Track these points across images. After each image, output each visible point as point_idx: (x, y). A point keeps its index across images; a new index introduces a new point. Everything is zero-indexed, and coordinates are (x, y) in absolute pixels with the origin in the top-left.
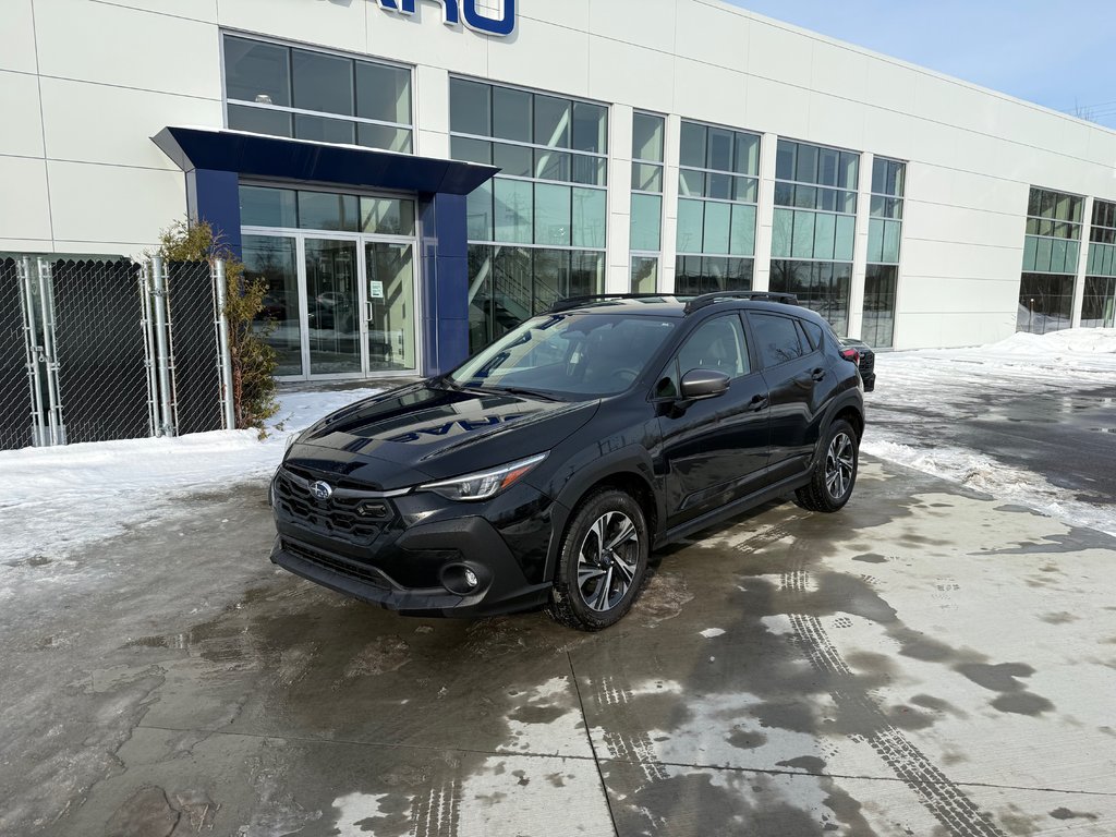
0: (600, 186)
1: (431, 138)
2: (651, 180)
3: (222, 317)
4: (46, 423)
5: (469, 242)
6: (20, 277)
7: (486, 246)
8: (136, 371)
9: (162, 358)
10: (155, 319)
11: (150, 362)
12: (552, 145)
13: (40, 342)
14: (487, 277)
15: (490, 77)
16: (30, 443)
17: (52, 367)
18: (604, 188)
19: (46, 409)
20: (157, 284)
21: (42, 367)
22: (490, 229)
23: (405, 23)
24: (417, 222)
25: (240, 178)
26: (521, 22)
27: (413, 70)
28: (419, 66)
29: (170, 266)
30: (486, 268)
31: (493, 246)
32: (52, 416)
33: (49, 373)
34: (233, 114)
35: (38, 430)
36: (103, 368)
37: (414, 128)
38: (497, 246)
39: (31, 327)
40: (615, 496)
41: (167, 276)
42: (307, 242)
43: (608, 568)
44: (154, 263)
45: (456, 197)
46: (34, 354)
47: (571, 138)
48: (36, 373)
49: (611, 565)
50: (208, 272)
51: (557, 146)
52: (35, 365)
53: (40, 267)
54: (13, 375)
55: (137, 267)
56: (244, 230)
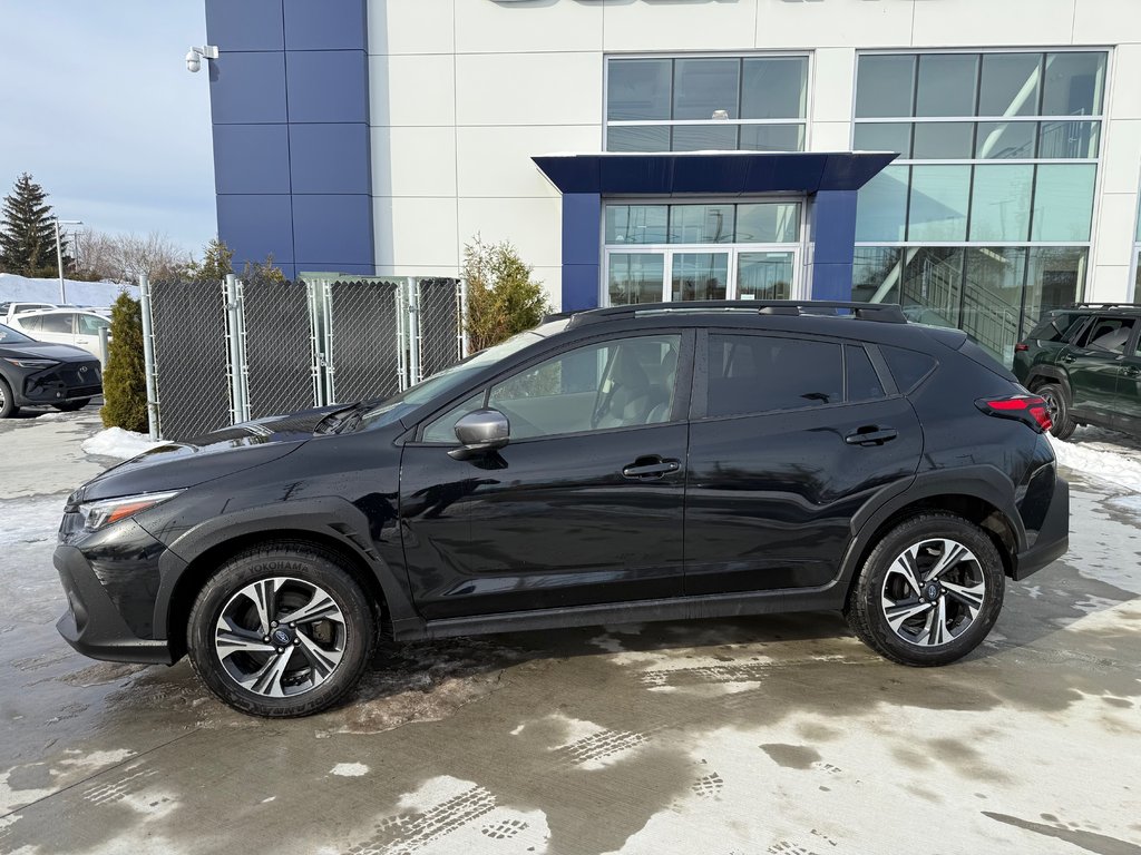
0: (1091, 159)
1: (827, 128)
3: (464, 332)
5: (857, 244)
6: (309, 296)
7: (898, 248)
8: (390, 377)
9: (412, 368)
10: (408, 329)
11: (404, 370)
12: (1009, 115)
13: (322, 350)
15: (914, 45)
17: (330, 371)
18: (1095, 161)
20: (411, 303)
21: (323, 370)
22: (903, 228)
24: (803, 226)
27: (811, 56)
28: (818, 51)
29: (421, 285)
30: (895, 274)
31: (905, 249)
33: (327, 375)
34: (614, 137)
36: (366, 373)
37: (808, 121)
38: (911, 248)
39: (316, 338)
40: (291, 558)
41: (419, 295)
42: (676, 257)
43: (285, 647)
44: (410, 282)
45: (842, 193)
46: (317, 359)
47: (1039, 102)
48: (319, 375)
49: (292, 642)
50: (453, 290)
51: (1017, 115)
52: (318, 368)
53: (324, 287)
54: (301, 376)
55: (395, 286)
56: (607, 251)
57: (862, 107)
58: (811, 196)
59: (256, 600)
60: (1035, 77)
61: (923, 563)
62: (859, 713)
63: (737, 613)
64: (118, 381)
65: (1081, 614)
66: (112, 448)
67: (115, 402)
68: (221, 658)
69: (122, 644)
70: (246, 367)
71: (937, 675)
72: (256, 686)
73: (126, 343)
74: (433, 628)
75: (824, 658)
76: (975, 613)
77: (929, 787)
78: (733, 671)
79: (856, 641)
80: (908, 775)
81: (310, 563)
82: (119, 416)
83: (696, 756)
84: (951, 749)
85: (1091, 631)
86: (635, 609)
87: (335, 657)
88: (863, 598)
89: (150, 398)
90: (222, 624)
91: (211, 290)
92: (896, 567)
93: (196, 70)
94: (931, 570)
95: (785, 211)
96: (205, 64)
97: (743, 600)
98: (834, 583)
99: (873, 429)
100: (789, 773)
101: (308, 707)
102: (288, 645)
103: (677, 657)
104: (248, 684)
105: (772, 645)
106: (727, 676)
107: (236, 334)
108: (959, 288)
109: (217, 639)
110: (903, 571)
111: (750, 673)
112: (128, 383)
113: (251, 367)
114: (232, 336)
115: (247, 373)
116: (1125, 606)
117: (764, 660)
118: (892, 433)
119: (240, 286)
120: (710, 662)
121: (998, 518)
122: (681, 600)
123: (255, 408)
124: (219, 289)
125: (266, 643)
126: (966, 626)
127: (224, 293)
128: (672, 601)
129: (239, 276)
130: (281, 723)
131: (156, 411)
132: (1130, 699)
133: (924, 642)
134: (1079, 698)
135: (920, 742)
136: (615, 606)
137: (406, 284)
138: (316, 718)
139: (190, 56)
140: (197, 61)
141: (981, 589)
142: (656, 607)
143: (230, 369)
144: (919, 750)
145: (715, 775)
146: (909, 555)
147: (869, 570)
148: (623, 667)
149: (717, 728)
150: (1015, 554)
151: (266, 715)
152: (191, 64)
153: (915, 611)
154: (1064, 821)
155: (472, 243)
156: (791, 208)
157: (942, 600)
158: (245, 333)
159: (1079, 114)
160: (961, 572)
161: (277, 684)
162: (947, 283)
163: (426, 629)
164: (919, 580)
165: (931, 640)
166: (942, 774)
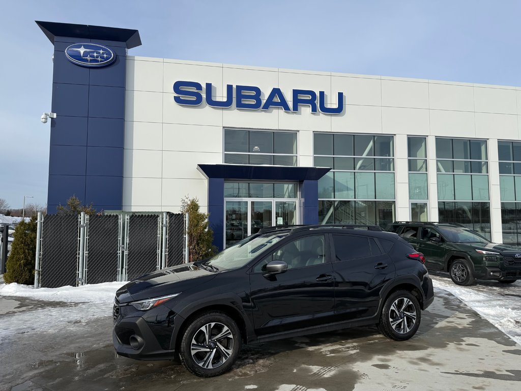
0: (392, 171)
1: (305, 158)
2: (422, 167)
3: (187, 234)
4: (122, 273)
5: (319, 199)
6: (119, 221)
7: (332, 201)
8: (153, 255)
9: (163, 250)
10: (162, 234)
11: (159, 251)
12: (364, 156)
13: (123, 244)
14: (332, 214)
15: (332, 131)
16: (116, 280)
17: (126, 253)
18: (393, 172)
19: (122, 268)
20: (164, 223)
21: (123, 252)
22: (333, 194)
23: (295, 115)
24: (298, 192)
25: (225, 180)
26: (347, 107)
27: (298, 133)
28: (300, 131)
29: (169, 215)
30: (331, 210)
31: (334, 201)
32: (124, 270)
33: (125, 255)
34: (227, 158)
35: (119, 277)
36: (142, 253)
37: (298, 155)
38: (336, 201)
39: (121, 239)
40: (217, 315)
41: (168, 219)
42: (253, 203)
43: (213, 349)
44: (164, 214)
45: (313, 181)
46: (121, 248)
47: (373, 152)
48: (121, 255)
49: (215, 347)
50: (183, 217)
51: (367, 156)
52: (121, 251)
53: (126, 217)
54: (113, 255)
55: (158, 216)
56: (226, 199)
57: (316, 151)
58: (301, 182)
59: (205, 332)
60: (371, 144)
61: (399, 306)
62: (393, 354)
63: (350, 327)
64: (17, 261)
65: (437, 323)
66: (16, 293)
67: (15, 271)
68: (192, 355)
69: (154, 353)
70: (87, 252)
71: (407, 343)
72: (204, 365)
73: (22, 243)
74: (260, 339)
75: (372, 342)
76: (414, 321)
77: (423, 369)
78: (348, 348)
79: (381, 336)
80: (416, 367)
81: (223, 317)
82: (15, 277)
83: (355, 370)
84: (423, 360)
85: (441, 327)
86: (321, 327)
87: (230, 352)
88: (384, 318)
89: (36, 268)
90: (194, 342)
91: (73, 219)
92: (392, 308)
93: (45, 122)
94: (401, 308)
95: (288, 187)
96: (49, 120)
97: (351, 322)
98: (376, 314)
99: (381, 264)
100: (384, 370)
101: (221, 371)
102: (214, 348)
103: (328, 346)
104: (201, 365)
105: (354, 340)
106: (347, 349)
107: (83, 238)
108: (354, 216)
109: (192, 347)
110: (394, 309)
111: (354, 348)
112: (22, 262)
113: (89, 253)
114: (81, 239)
115: (87, 255)
116: (447, 320)
117: (355, 344)
118: (387, 265)
119: (87, 217)
120: (339, 346)
121: (415, 291)
122: (334, 324)
123: (89, 271)
124: (77, 218)
125: (207, 348)
126: (413, 326)
127: (79, 220)
128: (331, 324)
129: (86, 213)
130: (212, 378)
131: (39, 274)
132: (461, 343)
133: (402, 332)
134: (448, 344)
135: (414, 359)
136: (315, 327)
137: (163, 215)
138: (223, 375)
139: (43, 116)
140: (46, 119)
141: (415, 313)
142: (326, 326)
143: (79, 253)
144: (415, 361)
145: (364, 374)
146: (395, 303)
147: (385, 309)
148: (312, 351)
149: (356, 363)
150: (422, 302)
151: (207, 376)
152: (43, 120)
153: (398, 322)
154: (460, 371)
155: (184, 198)
156: (291, 186)
157: (405, 318)
158: (88, 237)
159: (386, 156)
160: (409, 308)
161: (210, 364)
162: (349, 214)
163: (257, 340)
164: (399, 312)
165: (404, 331)
166: (424, 366)
